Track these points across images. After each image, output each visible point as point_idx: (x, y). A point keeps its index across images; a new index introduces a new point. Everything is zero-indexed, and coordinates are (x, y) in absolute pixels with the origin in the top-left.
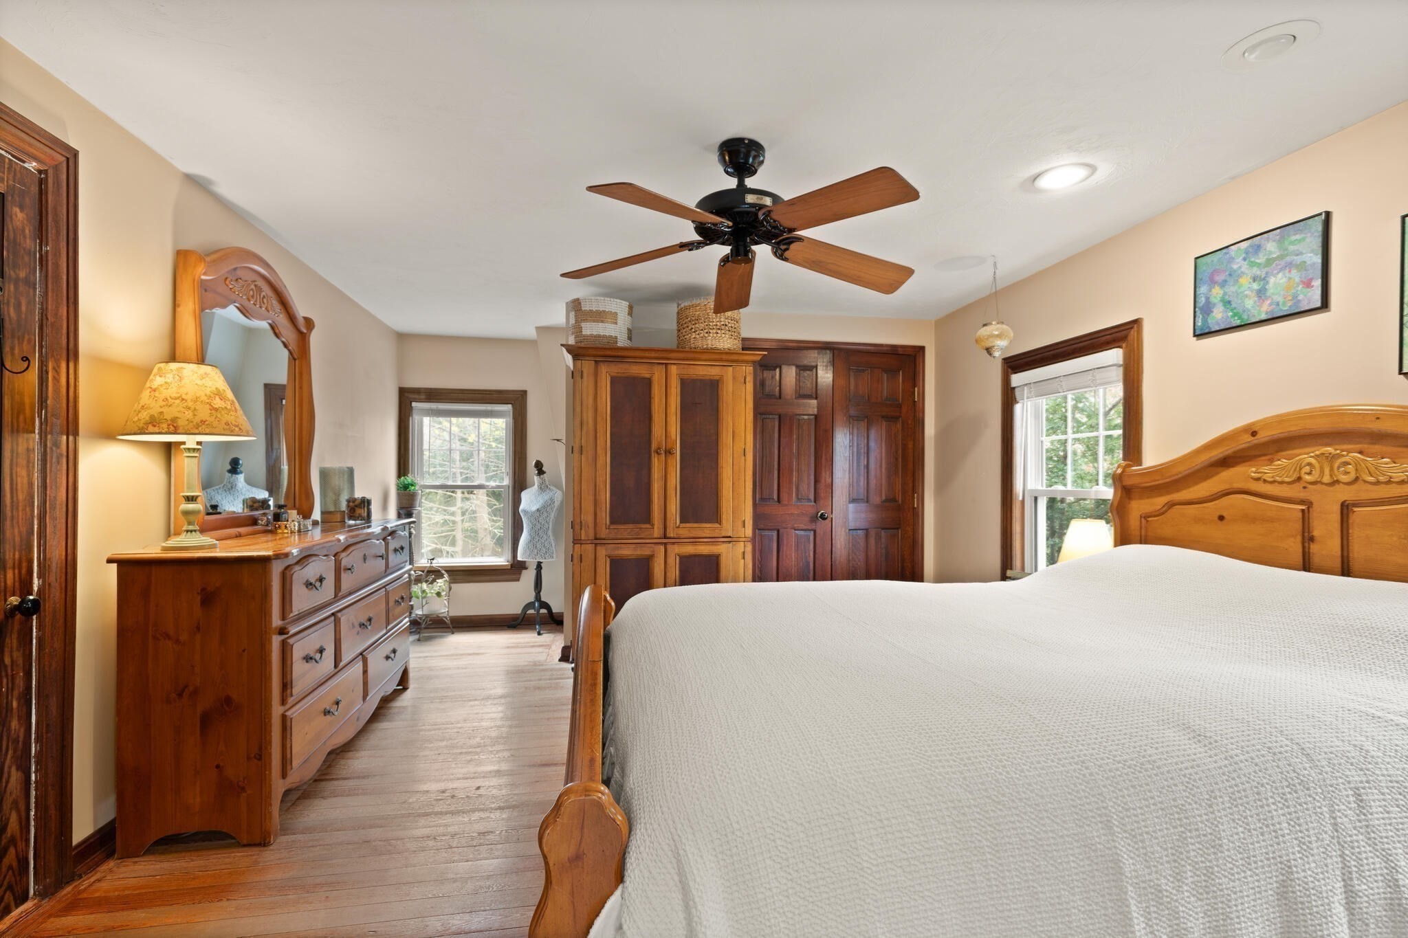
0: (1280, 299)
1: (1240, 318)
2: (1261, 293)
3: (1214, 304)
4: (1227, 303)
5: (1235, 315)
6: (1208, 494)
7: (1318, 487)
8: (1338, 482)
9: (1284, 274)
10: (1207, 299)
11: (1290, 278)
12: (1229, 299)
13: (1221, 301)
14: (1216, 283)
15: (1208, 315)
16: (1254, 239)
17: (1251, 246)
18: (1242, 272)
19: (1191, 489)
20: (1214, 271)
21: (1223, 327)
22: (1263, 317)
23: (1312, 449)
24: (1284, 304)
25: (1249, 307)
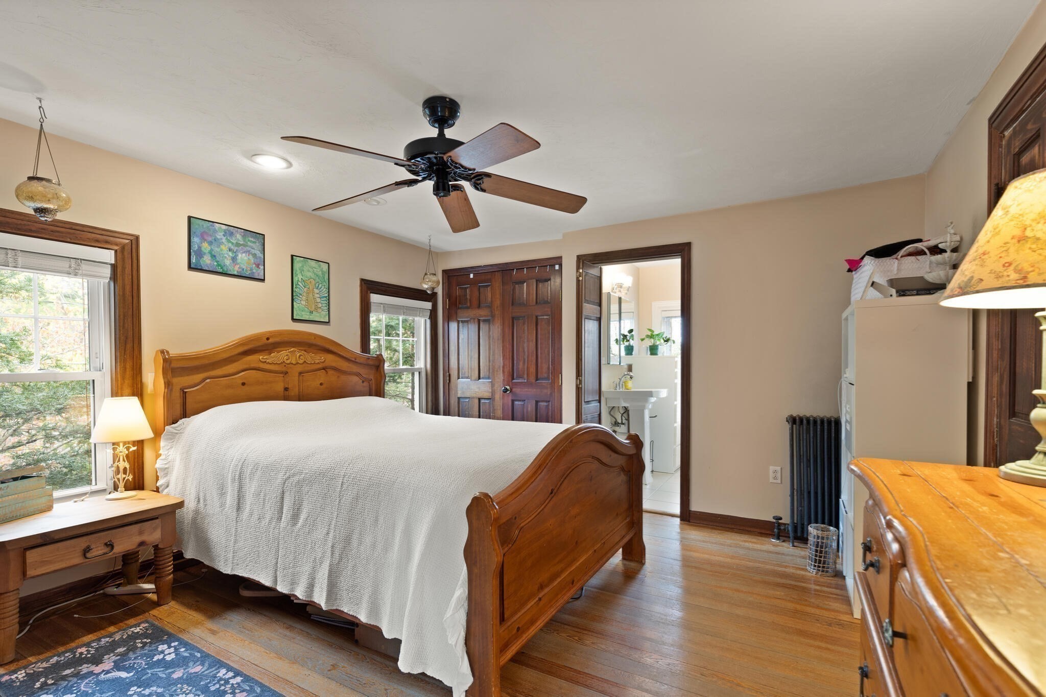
0: (244, 267)
1: (222, 268)
2: (234, 259)
3: (205, 254)
4: (213, 257)
5: (218, 265)
6: (235, 371)
7: (290, 365)
8: (298, 363)
9: (246, 255)
10: (200, 248)
11: (249, 259)
12: (215, 254)
13: (209, 253)
14: (205, 240)
15: (201, 258)
16: (230, 227)
17: (227, 230)
18: (222, 242)
19: (224, 368)
20: (204, 232)
21: (211, 269)
22: (235, 273)
23: (287, 349)
24: (246, 271)
25: (228, 264)
